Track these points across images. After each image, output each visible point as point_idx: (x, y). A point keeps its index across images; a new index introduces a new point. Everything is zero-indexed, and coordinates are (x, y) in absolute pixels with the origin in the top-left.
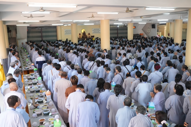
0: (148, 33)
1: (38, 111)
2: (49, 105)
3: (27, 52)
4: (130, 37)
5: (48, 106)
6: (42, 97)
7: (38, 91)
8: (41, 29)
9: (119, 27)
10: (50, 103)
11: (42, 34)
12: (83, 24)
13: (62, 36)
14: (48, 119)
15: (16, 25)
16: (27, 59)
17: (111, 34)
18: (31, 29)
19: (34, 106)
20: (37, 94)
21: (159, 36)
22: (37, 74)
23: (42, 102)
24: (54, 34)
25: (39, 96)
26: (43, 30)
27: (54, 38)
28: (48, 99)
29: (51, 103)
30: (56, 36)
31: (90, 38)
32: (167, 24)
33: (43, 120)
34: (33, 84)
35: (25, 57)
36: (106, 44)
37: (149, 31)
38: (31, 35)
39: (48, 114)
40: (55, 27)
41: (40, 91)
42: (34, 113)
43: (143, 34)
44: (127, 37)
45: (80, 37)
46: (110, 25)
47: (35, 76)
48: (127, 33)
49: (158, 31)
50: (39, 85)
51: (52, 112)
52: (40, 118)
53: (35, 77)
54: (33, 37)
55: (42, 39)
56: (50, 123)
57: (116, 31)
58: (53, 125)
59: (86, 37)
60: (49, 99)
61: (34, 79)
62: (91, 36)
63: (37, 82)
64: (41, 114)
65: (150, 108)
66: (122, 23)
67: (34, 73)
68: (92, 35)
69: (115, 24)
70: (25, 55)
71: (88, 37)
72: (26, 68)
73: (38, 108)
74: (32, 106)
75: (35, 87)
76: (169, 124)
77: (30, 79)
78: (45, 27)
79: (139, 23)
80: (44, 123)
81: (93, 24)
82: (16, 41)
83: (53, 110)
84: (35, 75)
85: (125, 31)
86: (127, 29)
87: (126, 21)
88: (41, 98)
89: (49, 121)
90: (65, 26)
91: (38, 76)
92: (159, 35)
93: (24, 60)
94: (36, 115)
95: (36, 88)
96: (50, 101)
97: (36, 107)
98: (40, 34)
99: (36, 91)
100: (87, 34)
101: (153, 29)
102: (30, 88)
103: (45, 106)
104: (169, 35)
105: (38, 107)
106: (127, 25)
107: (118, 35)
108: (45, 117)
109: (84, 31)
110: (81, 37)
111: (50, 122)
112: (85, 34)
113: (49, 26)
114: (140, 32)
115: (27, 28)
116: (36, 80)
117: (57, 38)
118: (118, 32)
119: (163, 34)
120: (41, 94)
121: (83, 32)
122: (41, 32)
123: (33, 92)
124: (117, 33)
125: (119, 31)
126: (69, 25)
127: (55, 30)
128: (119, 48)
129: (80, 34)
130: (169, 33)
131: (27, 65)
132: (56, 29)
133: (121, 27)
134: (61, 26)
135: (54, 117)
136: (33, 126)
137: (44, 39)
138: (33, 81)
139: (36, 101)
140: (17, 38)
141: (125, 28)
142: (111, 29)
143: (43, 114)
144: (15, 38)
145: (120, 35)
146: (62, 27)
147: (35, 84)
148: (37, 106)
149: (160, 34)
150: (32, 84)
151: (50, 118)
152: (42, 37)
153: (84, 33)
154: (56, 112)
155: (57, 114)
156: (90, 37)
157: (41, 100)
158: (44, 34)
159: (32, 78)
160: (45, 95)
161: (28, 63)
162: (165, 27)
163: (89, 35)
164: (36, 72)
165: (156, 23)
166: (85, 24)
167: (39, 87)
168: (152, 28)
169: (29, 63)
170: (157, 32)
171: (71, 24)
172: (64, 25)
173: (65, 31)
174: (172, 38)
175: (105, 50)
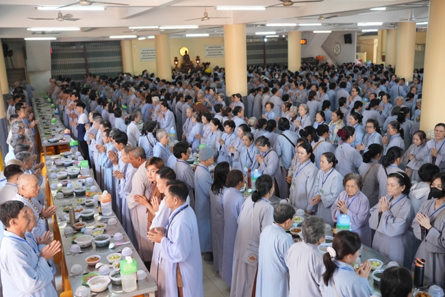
0: (336, 55)
1: (83, 240)
2: (108, 226)
3: (52, 103)
4: (294, 64)
5: (105, 227)
6: (91, 206)
7: (82, 194)
8: (85, 47)
9: (267, 42)
10: (110, 221)
11: (86, 60)
12: (182, 35)
13: (133, 65)
14: (107, 258)
15: (23, 39)
16: (54, 119)
17: (249, 57)
18: (60, 48)
19: (74, 227)
20: (80, 199)
21: (361, 61)
22: (78, 153)
23: (91, 219)
24: (115, 59)
25: (83, 205)
26: (90, 50)
27: (117, 69)
28: (105, 212)
29: (113, 219)
30: (121, 64)
31: (199, 68)
32: (380, 34)
33: (96, 259)
34: (69, 177)
35: (49, 114)
36: (237, 82)
37: (337, 51)
38: (60, 61)
39: (107, 245)
40: (118, 43)
41: (87, 194)
42: (74, 243)
43: (323, 57)
44: (287, 63)
45: (176, 67)
46: (248, 37)
47: (73, 159)
48: (286, 55)
49: (358, 50)
50: (84, 180)
51: (114, 242)
52: (88, 256)
53: (73, 161)
54: (65, 67)
55: (87, 71)
56: (111, 266)
57: (261, 52)
58: (118, 269)
59: (191, 66)
60: (107, 211)
61: (71, 165)
62: (203, 63)
63: (79, 173)
64: (89, 247)
65: (339, 227)
66: (274, 33)
67: (71, 152)
68: (204, 60)
69: (257, 34)
70: (48, 109)
71: (195, 65)
72: (51, 140)
73: (83, 233)
74: (69, 228)
75: (74, 185)
76: (382, 264)
77: (63, 165)
78: (93, 42)
79: (314, 32)
80: (97, 266)
81: (207, 35)
82: (25, 77)
83: (118, 235)
84: (73, 156)
85: (281, 51)
86: (286, 46)
87: (283, 27)
88: (90, 210)
89: (110, 261)
90: (140, 39)
91: (81, 157)
92: (361, 59)
93: (45, 121)
94: (78, 249)
95: (77, 187)
96: (110, 216)
97: (79, 231)
98: (81, 61)
99: (76, 193)
100: (192, 58)
101: (348, 45)
102: (63, 186)
103: (99, 227)
104: (383, 58)
105: (82, 230)
106: (287, 36)
107: (265, 61)
108: (98, 253)
109: (186, 52)
110: (179, 66)
111: (111, 264)
112: (189, 59)
113: (102, 39)
114: (316, 52)
115: (52, 45)
116: (76, 168)
117: (122, 69)
118: (264, 52)
119: (370, 57)
120: (88, 200)
121: (182, 52)
122: (84, 55)
123: (70, 195)
124: (264, 56)
125: (268, 52)
126: (150, 37)
127: (117, 50)
128: (266, 91)
129: (176, 58)
130: (383, 54)
131: (53, 133)
132: (120, 48)
133: (273, 42)
134: (130, 40)
135: (120, 252)
136: (72, 273)
137: (92, 71)
138: (70, 171)
139: (77, 216)
140: (28, 70)
141: (281, 44)
142: (250, 47)
143: (94, 246)
144: (23, 69)
145: (269, 61)
146: (133, 42)
147: (75, 177)
148: (80, 227)
149: (364, 56)
150: (66, 178)
151: (111, 255)
152: (86, 66)
153: (186, 57)
154: (124, 240)
155: (127, 245)
156: (201, 65)
157: (88, 213)
158: (91, 60)
159: (66, 163)
160: (99, 203)
161: (56, 128)
162: (376, 41)
163: (197, 60)
164: (75, 150)
165: (354, 32)
166: (188, 35)
167: (83, 184)
168: (346, 43)
169: (59, 130)
170: (356, 53)
171: (156, 36)
172: (138, 37)
173: (141, 52)
174: (390, 66)
175: (238, 95)
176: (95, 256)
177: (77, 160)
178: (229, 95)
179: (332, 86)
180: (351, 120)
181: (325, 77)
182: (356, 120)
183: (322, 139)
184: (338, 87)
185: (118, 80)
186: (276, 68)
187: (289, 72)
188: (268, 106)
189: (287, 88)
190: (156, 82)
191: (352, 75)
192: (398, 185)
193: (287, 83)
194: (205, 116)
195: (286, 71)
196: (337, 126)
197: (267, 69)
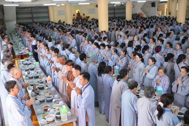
0: (147, 12)
1: (40, 98)
2: (51, 92)
3: (18, 35)
4: (129, 17)
5: (50, 92)
6: (42, 83)
7: (37, 77)
8: (31, 9)
9: (116, 7)
10: (52, 89)
11: (32, 15)
12: (77, 4)
13: (54, 18)
14: (53, 106)
16: (20, 43)
17: (109, 14)
18: (20, 10)
19: (35, 92)
20: (37, 79)
21: (159, 15)
22: (33, 58)
23: (42, 88)
24: (46, 15)
25: (38, 82)
26: (34, 11)
27: (47, 20)
29: (53, 89)
30: (48, 17)
31: (84, 19)
32: (168, 2)
33: (47, 107)
34: (30, 70)
35: (17, 41)
36: (104, 25)
37: (148, 10)
38: (20, 16)
39: (52, 100)
40: (47, 7)
41: (39, 77)
42: (36, 99)
43: (141, 13)
44: (125, 16)
45: (74, 18)
47: (31, 61)
48: (125, 13)
50: (37, 71)
51: (54, 99)
53: (31, 62)
54: (23, 19)
55: (33, 21)
56: (55, 110)
57: (113, 11)
58: (58, 111)
59: (81, 18)
60: (50, 85)
61: (30, 64)
62: (86, 17)
63: (35, 68)
64: (43, 101)
66: (120, 2)
67: (30, 58)
68: (87, 15)
69: (112, 3)
70: (16, 38)
71: (83, 18)
72: (20, 53)
73: (40, 95)
74: (33, 93)
75: (33, 73)
76: (179, 108)
77: (27, 64)
78: (35, 7)
80: (48, 110)
81: (89, 4)
82: (4, 23)
83: (56, 96)
84: (31, 60)
85: (122, 11)
86: (125, 9)
89: (54, 107)
90: (57, 5)
91: (35, 60)
92: (159, 14)
93: (16, 44)
94: (38, 102)
95: (35, 74)
96: (51, 87)
97: (38, 94)
98: (30, 16)
99: (34, 77)
100: (81, 15)
101: (153, 8)
102: (28, 73)
103: (47, 92)
104: (170, 13)
105: (40, 93)
106: (125, 4)
107: (115, 16)
109: (78, 11)
110: (75, 18)
111: (55, 109)
112: (80, 15)
113: (39, 6)
114: (138, 11)
115: (16, 8)
116: (33, 66)
117: (49, 20)
118: (114, 11)
119: (163, 13)
120: (41, 80)
121: (77, 12)
122: (31, 13)
123: (32, 78)
124: (114, 13)
125: (116, 11)
126: (62, 5)
127: (47, 11)
128: (117, 29)
129: (74, 14)
130: (170, 12)
131: (20, 49)
132: (48, 10)
133: (118, 6)
134: (53, 6)
135: (58, 103)
136: (37, 113)
137: (35, 20)
138: (30, 67)
139: (37, 87)
140: (5, 20)
141: (122, 7)
143: (46, 101)
144: (3, 20)
145: (117, 15)
146: (54, 7)
147: (33, 69)
148: (38, 92)
149: (160, 13)
150: (29, 70)
151: (54, 105)
152: (32, 18)
154: (59, 98)
155: (61, 100)
156: (85, 18)
157: (41, 86)
158: (35, 15)
159: (28, 63)
160: (46, 81)
161: (21, 47)
162: (166, 6)
163: (83, 15)
164: (31, 57)
165: (156, 1)
166: (80, 4)
167: (37, 73)
168: (152, 6)
169: (23, 48)
170: (157, 11)
171: (65, 4)
172: (57, 4)
173: (58, 11)
174: (173, 17)
175: (105, 31)
176: (47, 105)
177: (33, 62)
178: (100, 31)
179: (148, 27)
180: (159, 43)
181: (144, 23)
182: (161, 42)
183: (146, 52)
184: (150, 27)
185: (48, 24)
186: (120, 19)
187: (126, 20)
188: (119, 36)
189: (126, 28)
190: (66, 25)
191: (156, 22)
192: (186, 72)
193: (126, 26)
194: (90, 41)
195: (125, 20)
196: (153, 45)
197: (116, 19)
